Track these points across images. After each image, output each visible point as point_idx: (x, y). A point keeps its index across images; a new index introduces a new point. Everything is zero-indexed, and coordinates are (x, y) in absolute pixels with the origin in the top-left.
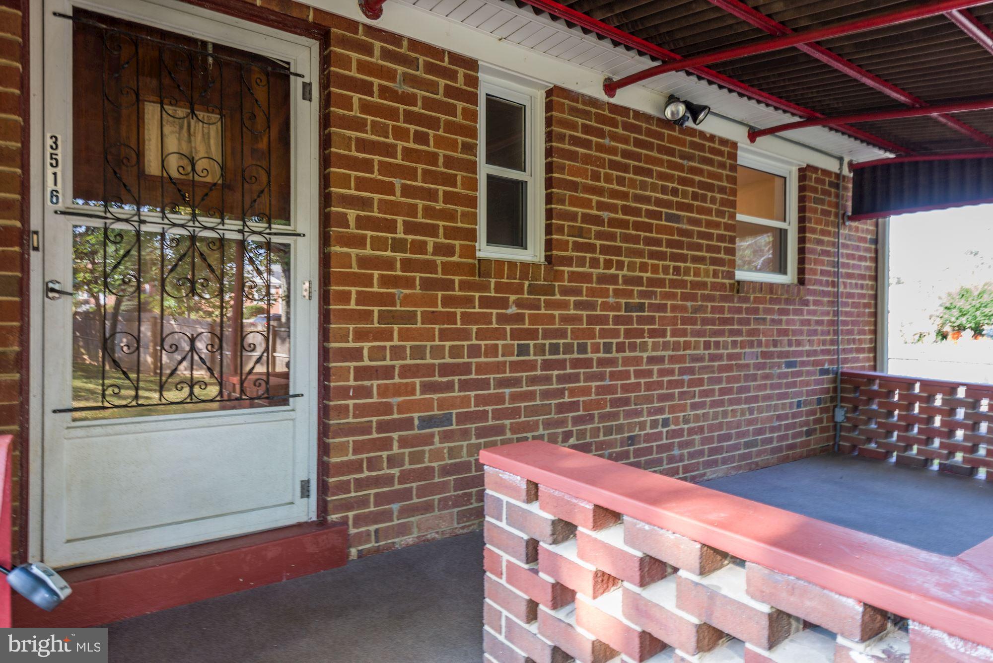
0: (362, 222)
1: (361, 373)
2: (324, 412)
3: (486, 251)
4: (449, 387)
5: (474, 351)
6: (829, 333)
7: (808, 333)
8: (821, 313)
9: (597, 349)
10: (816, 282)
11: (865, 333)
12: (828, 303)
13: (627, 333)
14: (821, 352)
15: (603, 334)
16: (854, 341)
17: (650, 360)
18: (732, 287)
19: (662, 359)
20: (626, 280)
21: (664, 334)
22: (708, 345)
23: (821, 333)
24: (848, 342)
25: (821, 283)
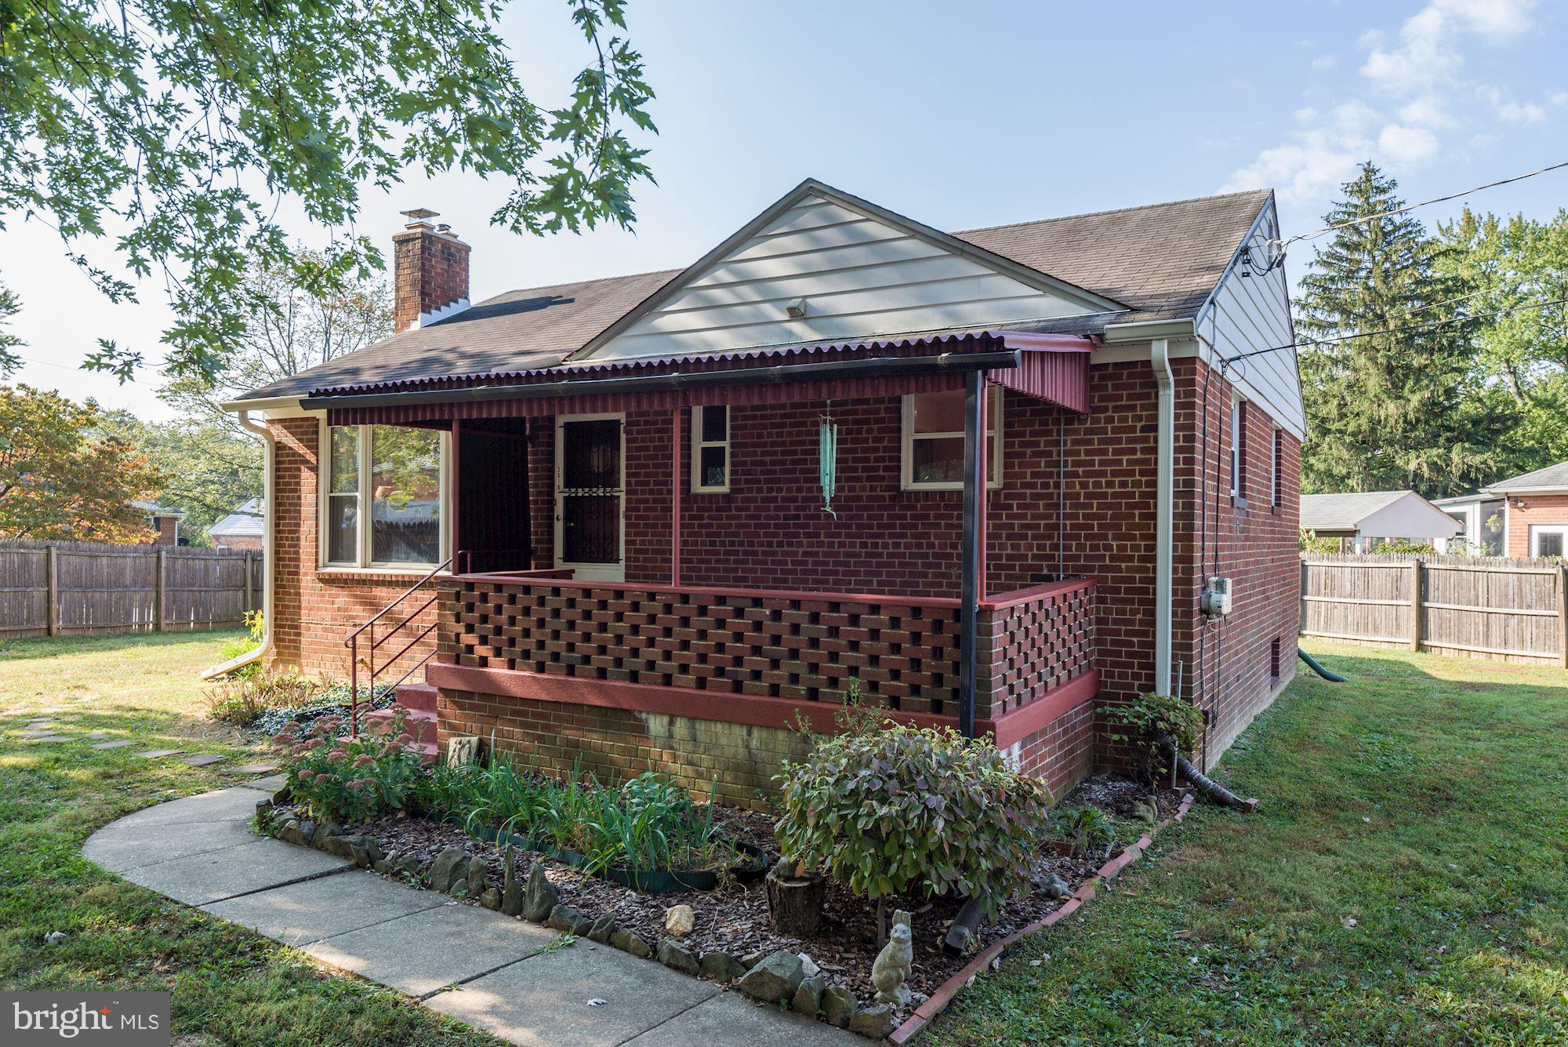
0: (636, 483)
1: (636, 551)
3: (697, 487)
5: (686, 544)
6: (1050, 537)
7: (1009, 537)
8: (1033, 517)
9: (761, 544)
10: (1025, 485)
11: (1132, 538)
12: (1047, 506)
13: (785, 535)
14: (1035, 557)
15: (766, 535)
16: (1108, 547)
17: (805, 554)
18: (892, 498)
19: (816, 554)
20: (784, 499)
21: (818, 535)
22: (864, 545)
23: (1034, 537)
24: (1093, 548)
25: (1033, 486)
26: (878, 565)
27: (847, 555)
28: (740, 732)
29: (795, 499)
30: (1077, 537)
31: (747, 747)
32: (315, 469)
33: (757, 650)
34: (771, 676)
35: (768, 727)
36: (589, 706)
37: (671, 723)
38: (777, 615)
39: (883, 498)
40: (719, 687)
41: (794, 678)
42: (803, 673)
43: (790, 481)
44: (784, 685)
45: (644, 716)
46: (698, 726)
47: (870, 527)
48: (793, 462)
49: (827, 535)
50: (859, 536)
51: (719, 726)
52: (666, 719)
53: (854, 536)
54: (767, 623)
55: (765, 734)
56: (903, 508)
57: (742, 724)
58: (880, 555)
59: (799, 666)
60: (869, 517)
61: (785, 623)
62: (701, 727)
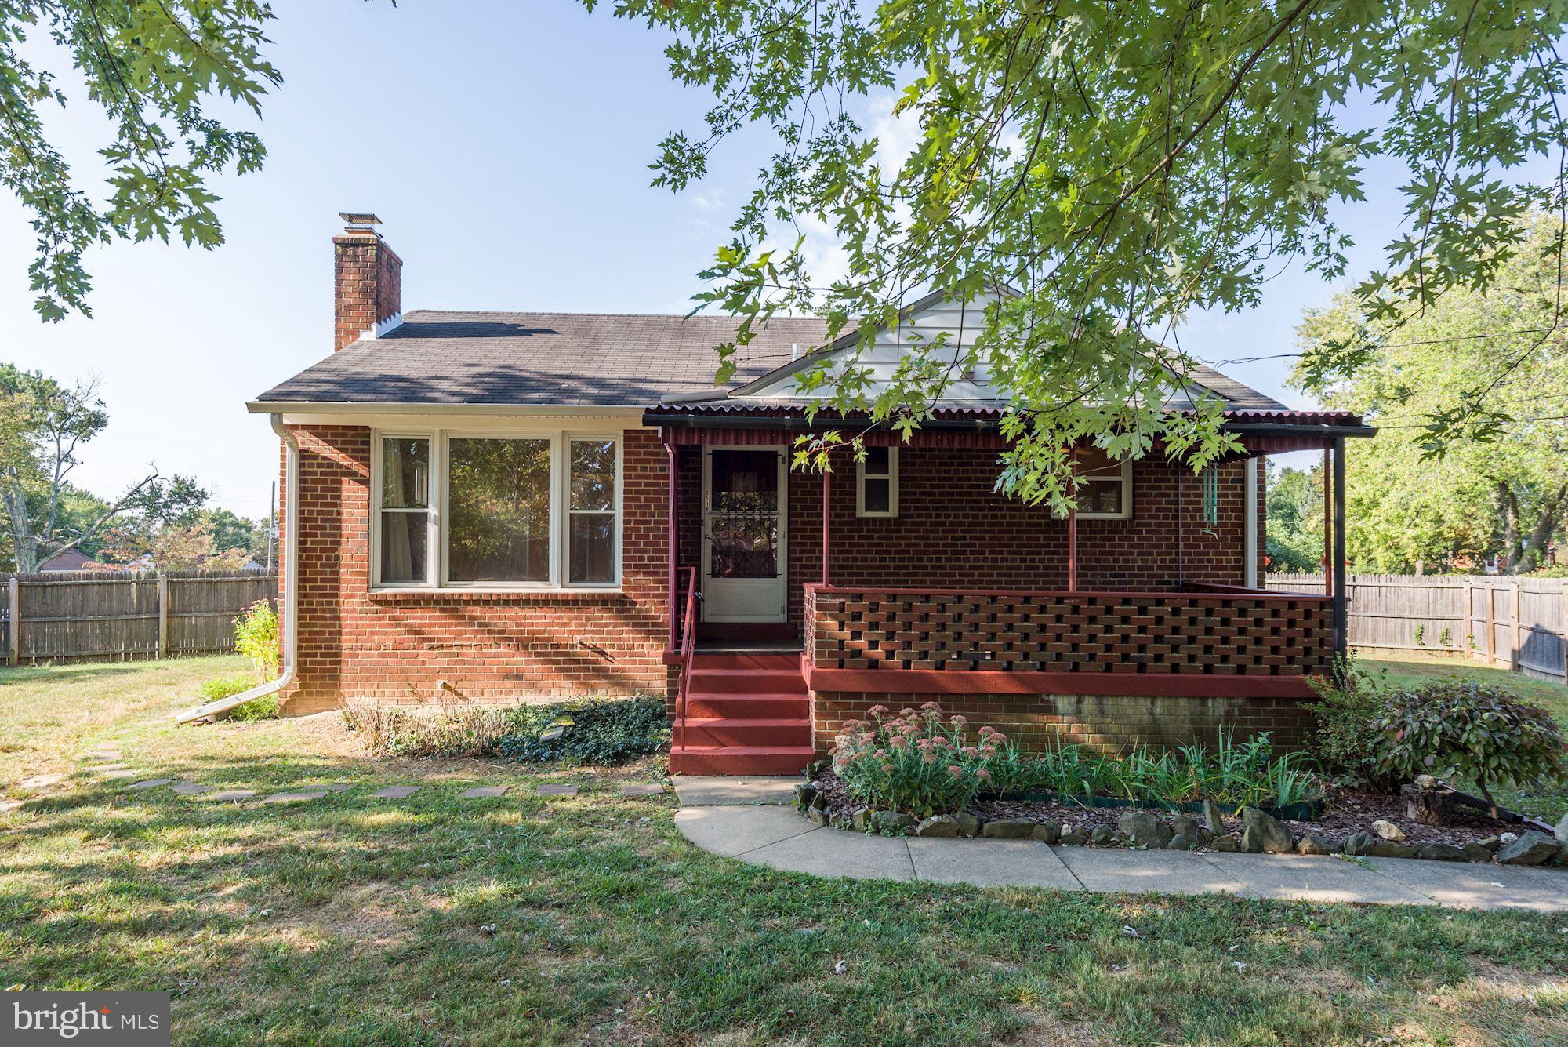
0: (802, 508)
1: (802, 567)
2: (789, 581)
3: (862, 512)
4: (842, 574)
5: (855, 560)
6: (1170, 554)
7: (1140, 554)
8: (1158, 539)
9: (930, 560)
10: (1150, 517)
11: (1227, 554)
12: (1168, 532)
13: (953, 553)
14: (1159, 568)
15: (935, 552)
16: (1209, 561)
17: (971, 567)
18: (1047, 524)
19: (982, 567)
20: (951, 524)
21: (983, 553)
22: (1023, 560)
23: (1158, 554)
24: (1199, 561)
25: (1158, 517)
26: (1036, 575)
27: (1009, 568)
28: (1144, 704)
29: (962, 524)
30: (1189, 553)
31: (1152, 714)
32: (365, 482)
33: (1158, 639)
34: (1170, 657)
35: (1170, 697)
36: (994, 694)
37: (1079, 702)
38: (1176, 612)
39: (1040, 524)
40: (1127, 670)
41: (1192, 658)
42: (1200, 653)
43: (957, 509)
44: (1184, 664)
45: (1052, 698)
46: (1105, 701)
47: (1029, 546)
48: (960, 494)
49: (991, 553)
50: (1020, 553)
51: (1126, 700)
52: (1074, 699)
53: (1015, 553)
54: (1168, 617)
55: (1167, 702)
56: (1056, 532)
57: (1146, 696)
58: (1038, 568)
59: (1197, 649)
60: (1028, 539)
61: (1184, 617)
62: (1109, 703)
